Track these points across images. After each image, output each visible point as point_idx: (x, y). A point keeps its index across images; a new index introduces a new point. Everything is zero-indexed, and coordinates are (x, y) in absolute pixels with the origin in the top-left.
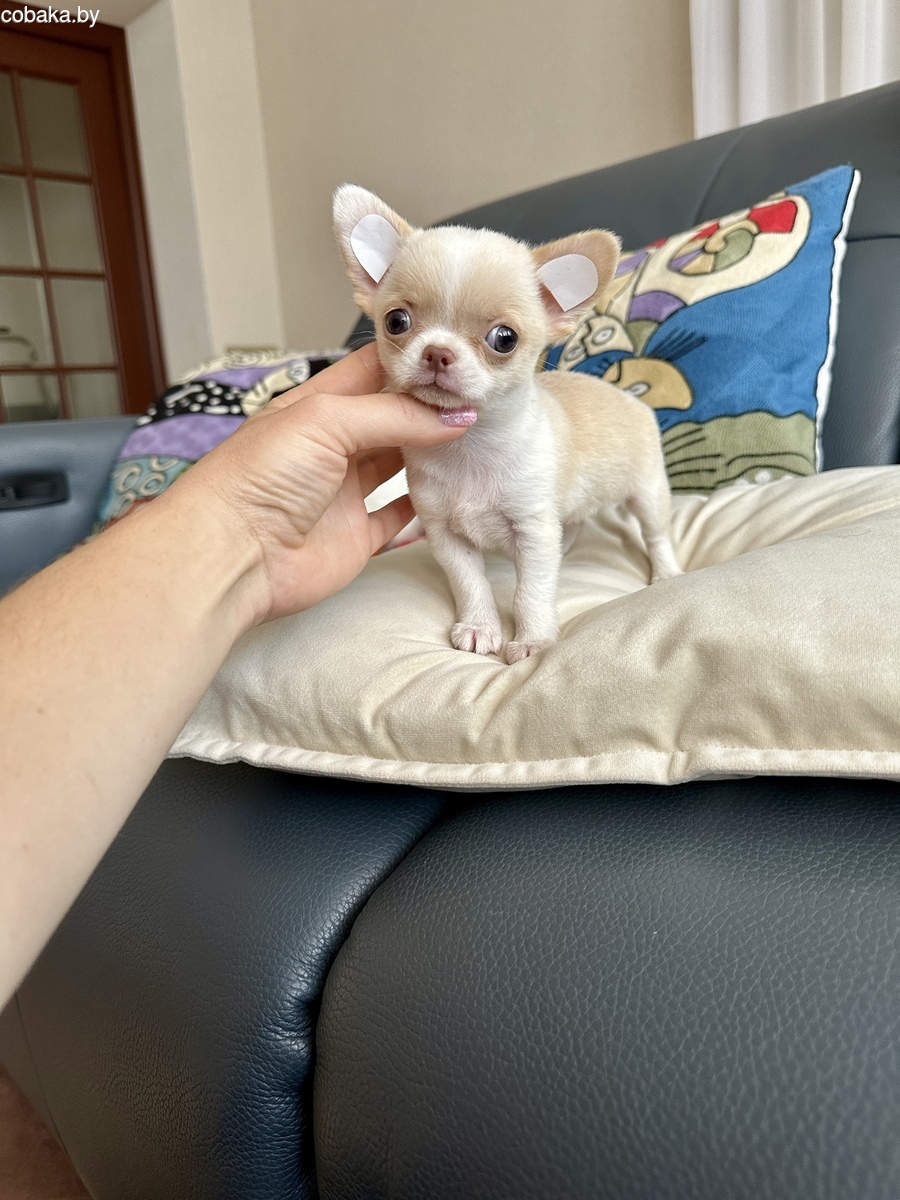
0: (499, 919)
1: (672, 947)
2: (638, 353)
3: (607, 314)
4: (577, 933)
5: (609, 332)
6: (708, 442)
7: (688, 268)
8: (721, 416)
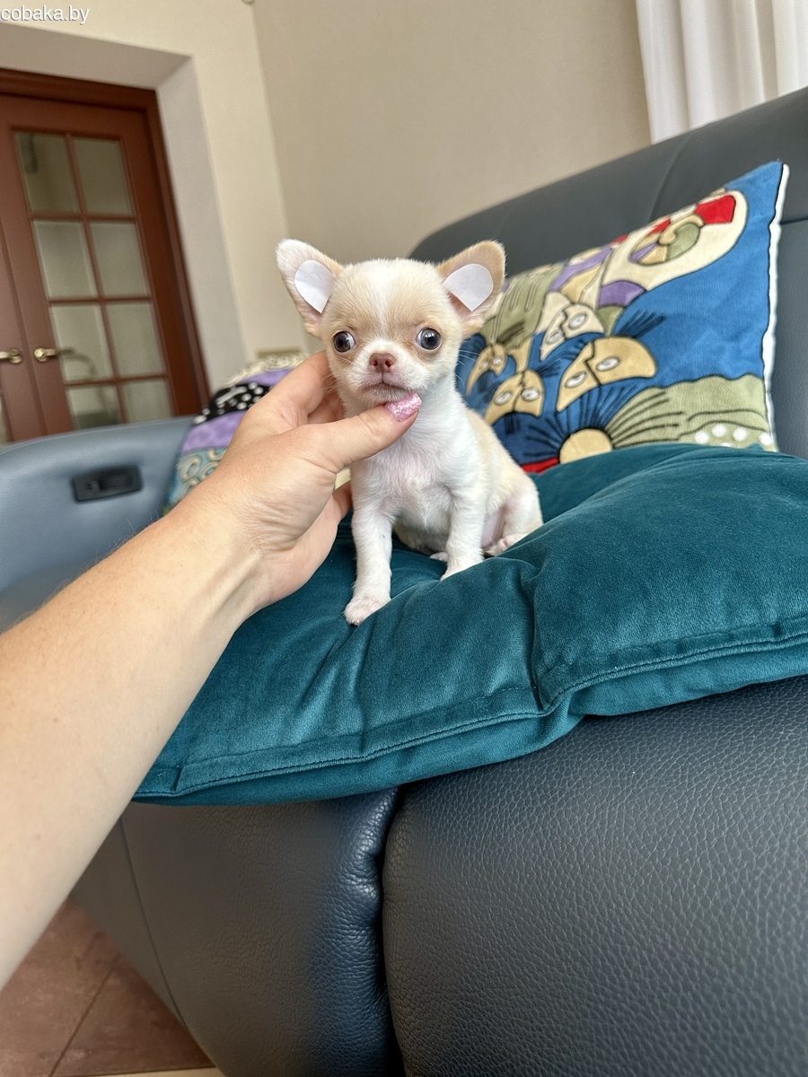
0: (517, 775)
2: (609, 333)
3: (580, 303)
5: (583, 318)
6: (671, 403)
7: (647, 259)
8: (680, 382)
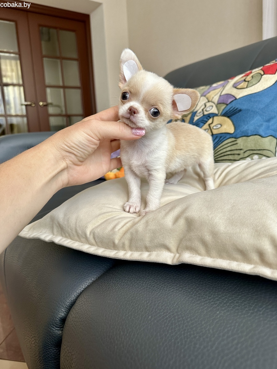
1: (153, 323)
2: (219, 115)
3: (212, 102)
4: (129, 313)
5: (211, 107)
6: (238, 145)
7: (239, 87)
8: (244, 136)
